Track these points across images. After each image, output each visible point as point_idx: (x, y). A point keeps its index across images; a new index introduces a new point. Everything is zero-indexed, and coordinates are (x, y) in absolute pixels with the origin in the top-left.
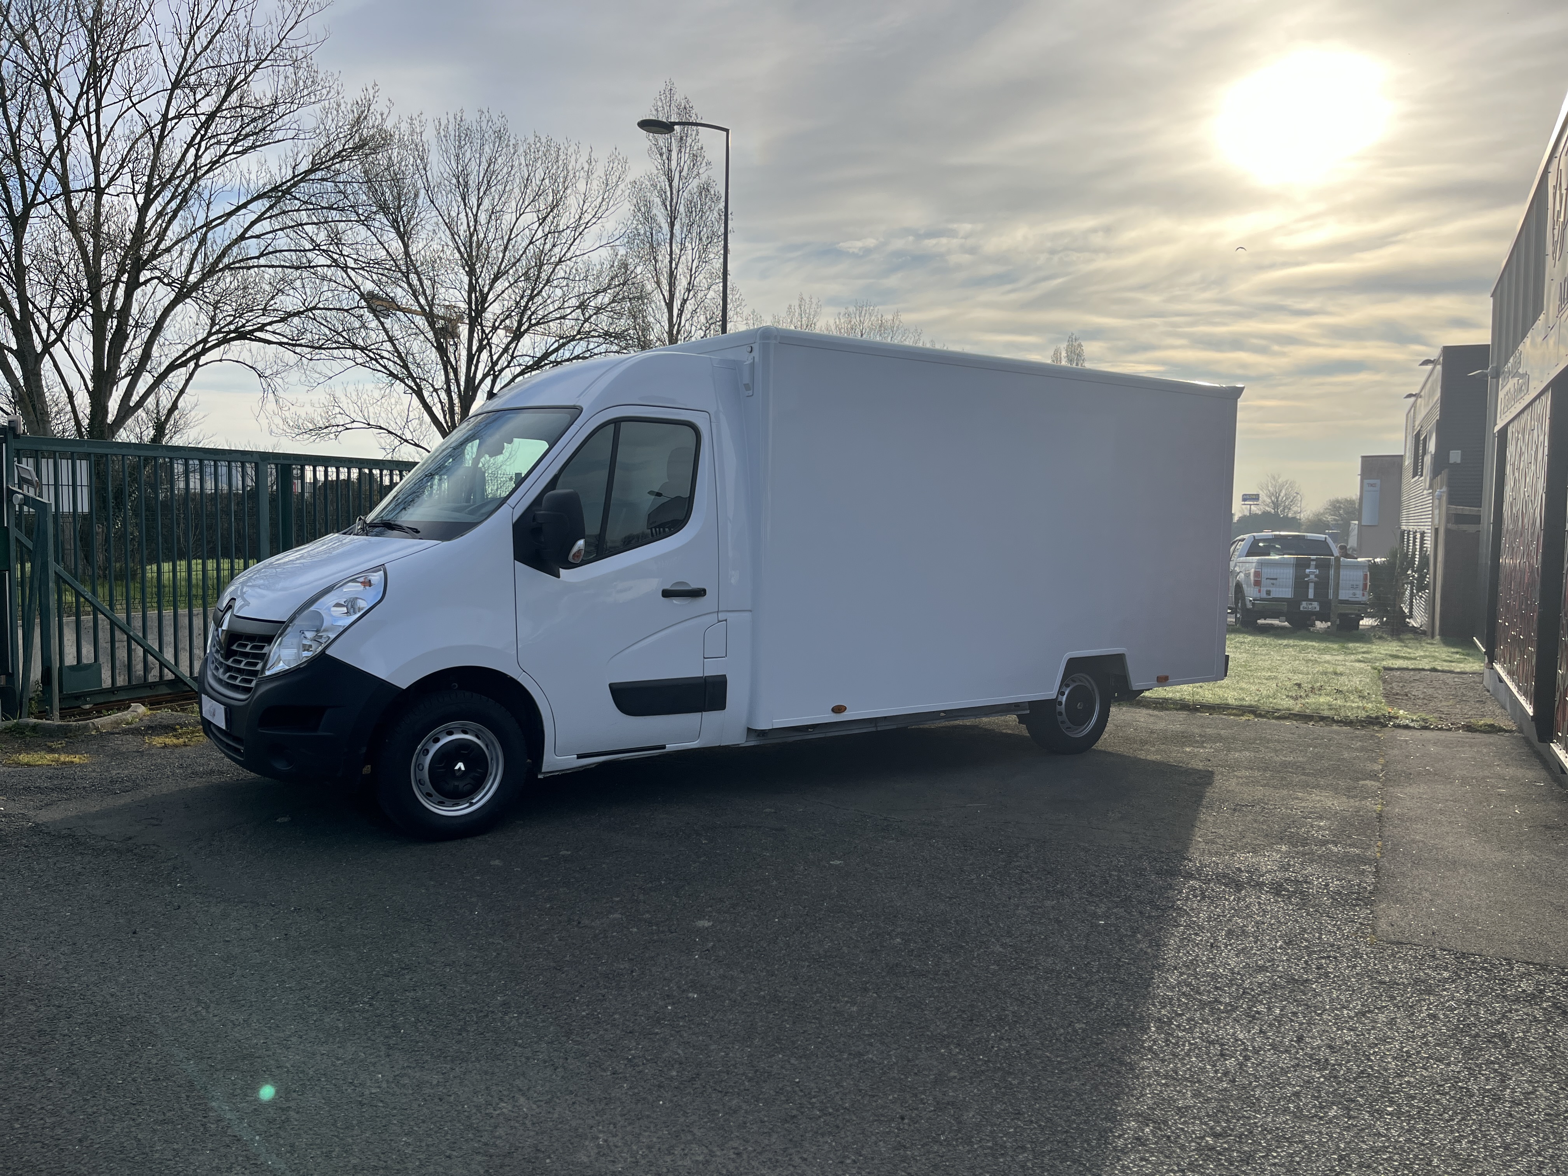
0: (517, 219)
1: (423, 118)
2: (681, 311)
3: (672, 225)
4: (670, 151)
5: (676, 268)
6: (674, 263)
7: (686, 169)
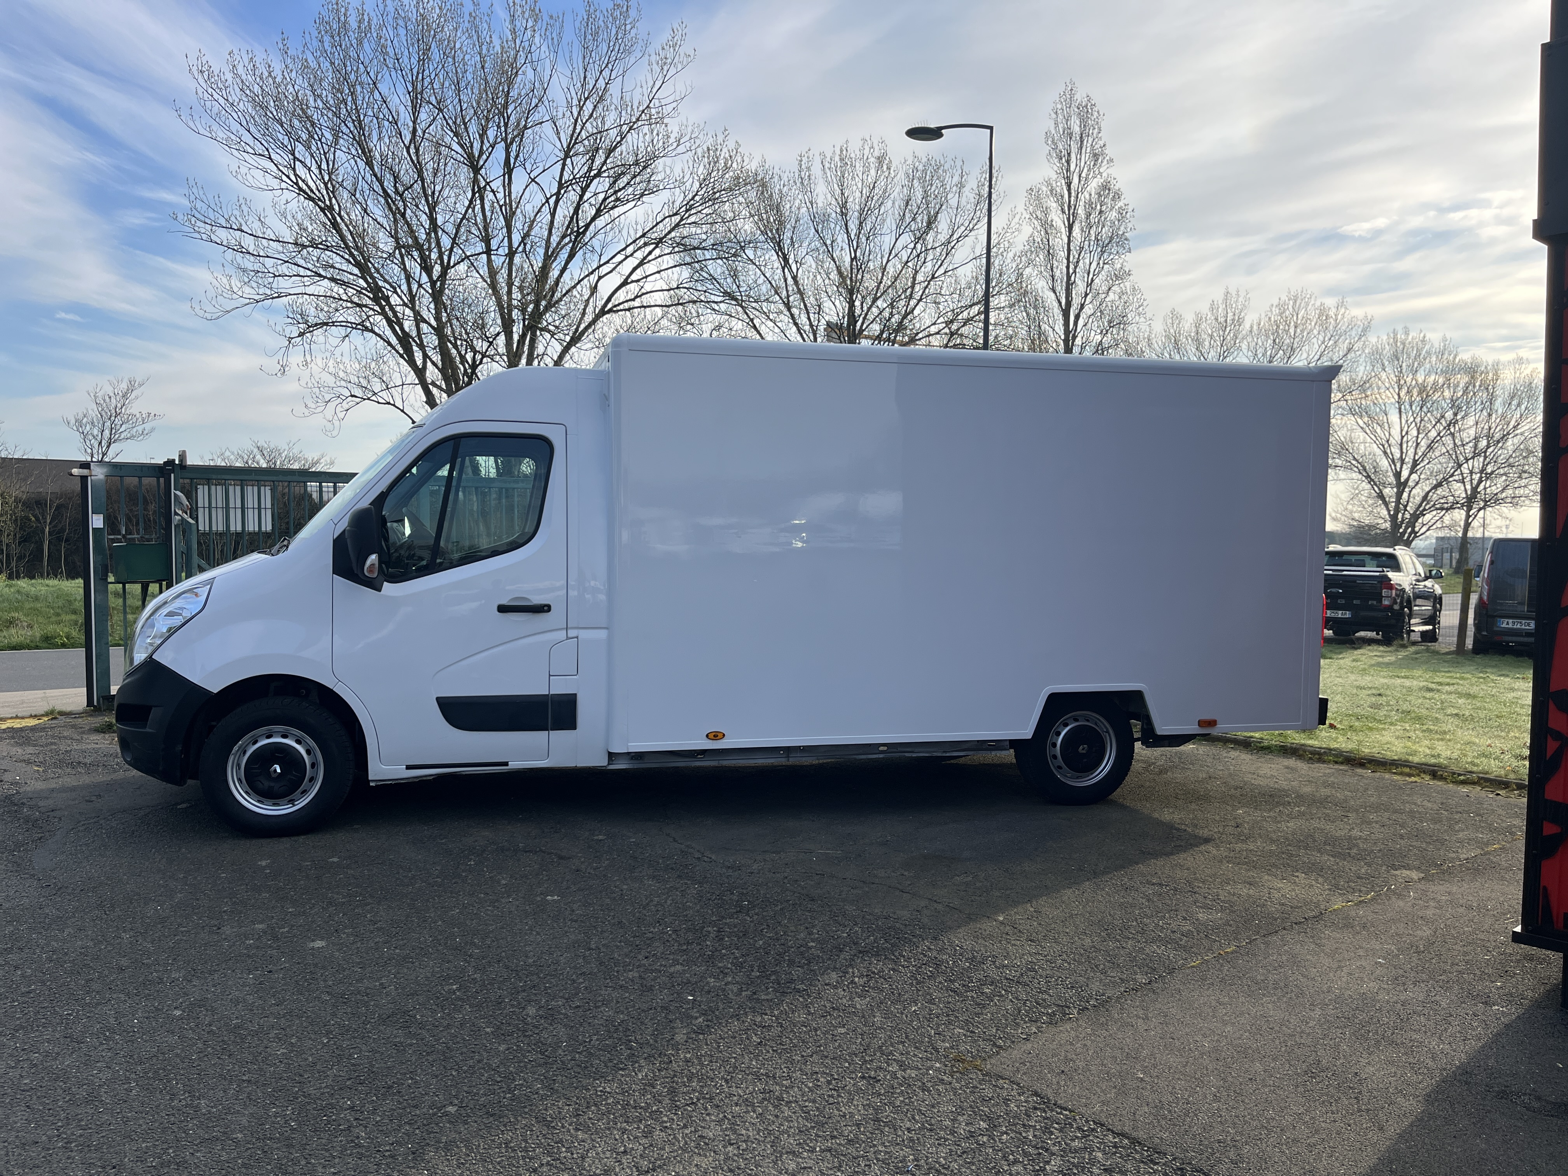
0: (897, 240)
1: (811, 154)
2: (1077, 317)
3: (1070, 227)
4: (1069, 154)
5: (1075, 272)
6: (1072, 267)
7: (1086, 170)
